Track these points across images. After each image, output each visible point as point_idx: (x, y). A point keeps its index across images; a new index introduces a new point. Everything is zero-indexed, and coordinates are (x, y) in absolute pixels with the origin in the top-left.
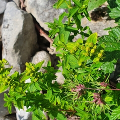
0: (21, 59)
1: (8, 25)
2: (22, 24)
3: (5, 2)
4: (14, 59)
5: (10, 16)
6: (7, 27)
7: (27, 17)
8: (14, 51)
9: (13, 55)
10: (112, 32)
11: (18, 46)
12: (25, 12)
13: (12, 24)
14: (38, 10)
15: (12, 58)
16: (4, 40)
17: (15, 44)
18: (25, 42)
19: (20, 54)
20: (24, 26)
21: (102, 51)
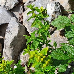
0: (14, 52)
1: (10, 31)
2: (17, 31)
3: (11, 17)
4: (9, 52)
5: (11, 26)
6: (9, 32)
7: (22, 28)
8: (10, 47)
9: (9, 49)
11: (13, 44)
12: (21, 25)
13: (12, 31)
14: (29, 25)
15: (8, 51)
16: (6, 39)
17: (11, 43)
18: (18, 42)
19: (13, 49)
20: (19, 33)
21: (49, 60)
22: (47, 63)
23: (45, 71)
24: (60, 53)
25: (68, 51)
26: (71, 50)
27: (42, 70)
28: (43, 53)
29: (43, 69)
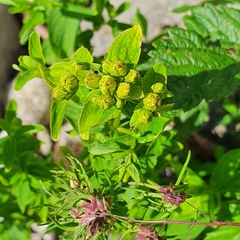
10: (193, 18)
21: (158, 87)
22: (149, 102)
23: (137, 144)
24: (191, 50)
25: (220, 33)
26: (232, 28)
27: (127, 143)
28: (122, 57)
29: (130, 137)
